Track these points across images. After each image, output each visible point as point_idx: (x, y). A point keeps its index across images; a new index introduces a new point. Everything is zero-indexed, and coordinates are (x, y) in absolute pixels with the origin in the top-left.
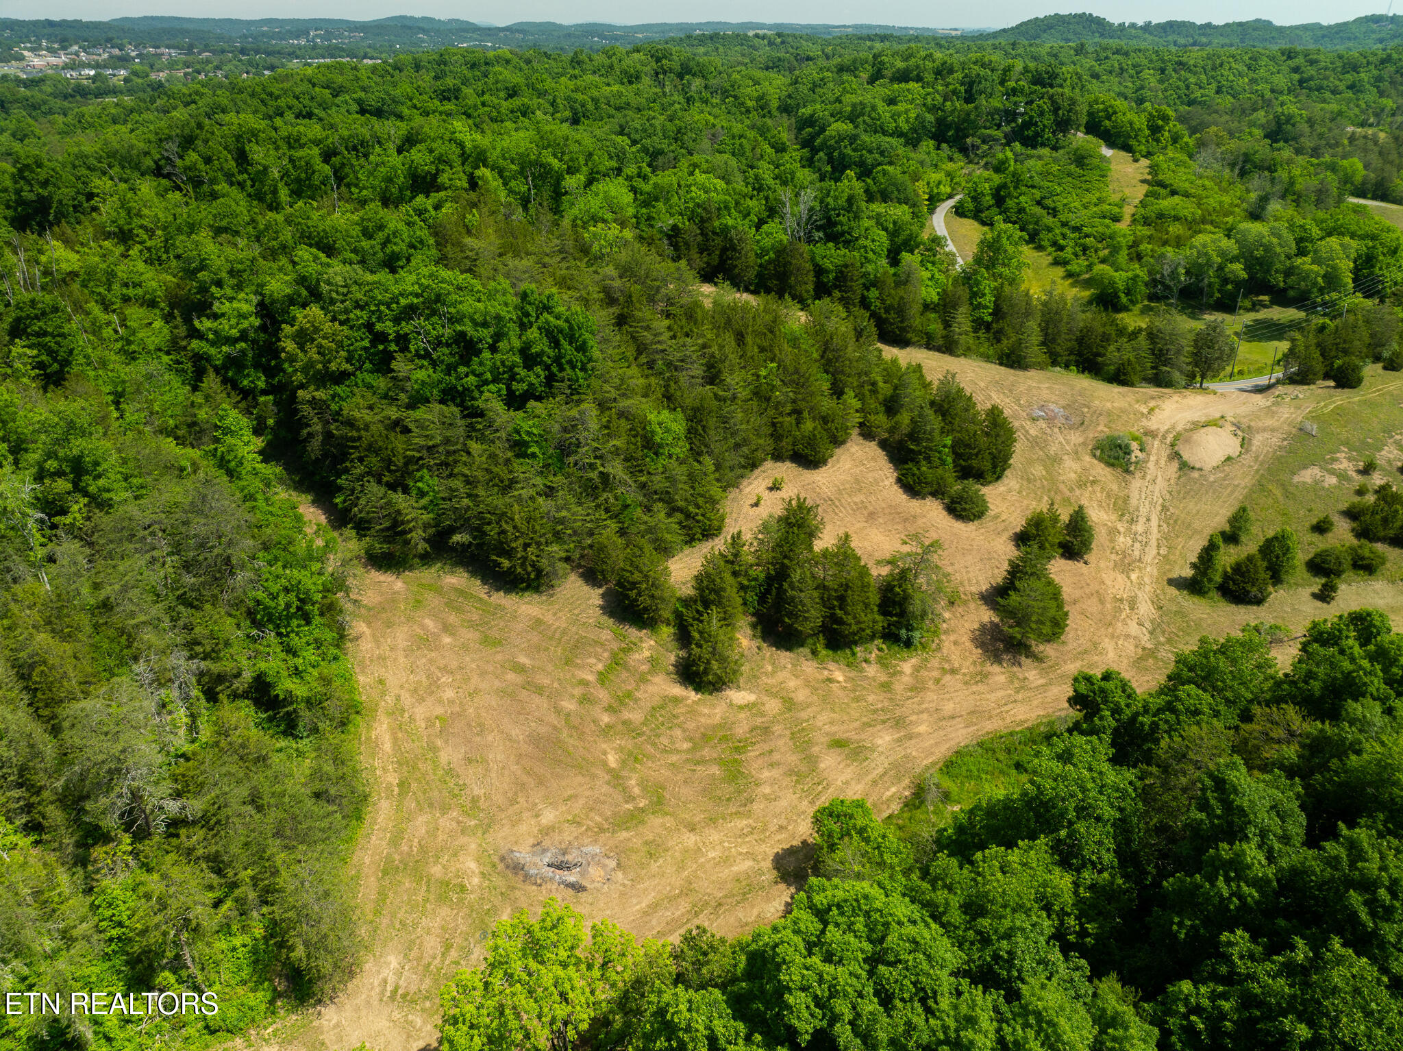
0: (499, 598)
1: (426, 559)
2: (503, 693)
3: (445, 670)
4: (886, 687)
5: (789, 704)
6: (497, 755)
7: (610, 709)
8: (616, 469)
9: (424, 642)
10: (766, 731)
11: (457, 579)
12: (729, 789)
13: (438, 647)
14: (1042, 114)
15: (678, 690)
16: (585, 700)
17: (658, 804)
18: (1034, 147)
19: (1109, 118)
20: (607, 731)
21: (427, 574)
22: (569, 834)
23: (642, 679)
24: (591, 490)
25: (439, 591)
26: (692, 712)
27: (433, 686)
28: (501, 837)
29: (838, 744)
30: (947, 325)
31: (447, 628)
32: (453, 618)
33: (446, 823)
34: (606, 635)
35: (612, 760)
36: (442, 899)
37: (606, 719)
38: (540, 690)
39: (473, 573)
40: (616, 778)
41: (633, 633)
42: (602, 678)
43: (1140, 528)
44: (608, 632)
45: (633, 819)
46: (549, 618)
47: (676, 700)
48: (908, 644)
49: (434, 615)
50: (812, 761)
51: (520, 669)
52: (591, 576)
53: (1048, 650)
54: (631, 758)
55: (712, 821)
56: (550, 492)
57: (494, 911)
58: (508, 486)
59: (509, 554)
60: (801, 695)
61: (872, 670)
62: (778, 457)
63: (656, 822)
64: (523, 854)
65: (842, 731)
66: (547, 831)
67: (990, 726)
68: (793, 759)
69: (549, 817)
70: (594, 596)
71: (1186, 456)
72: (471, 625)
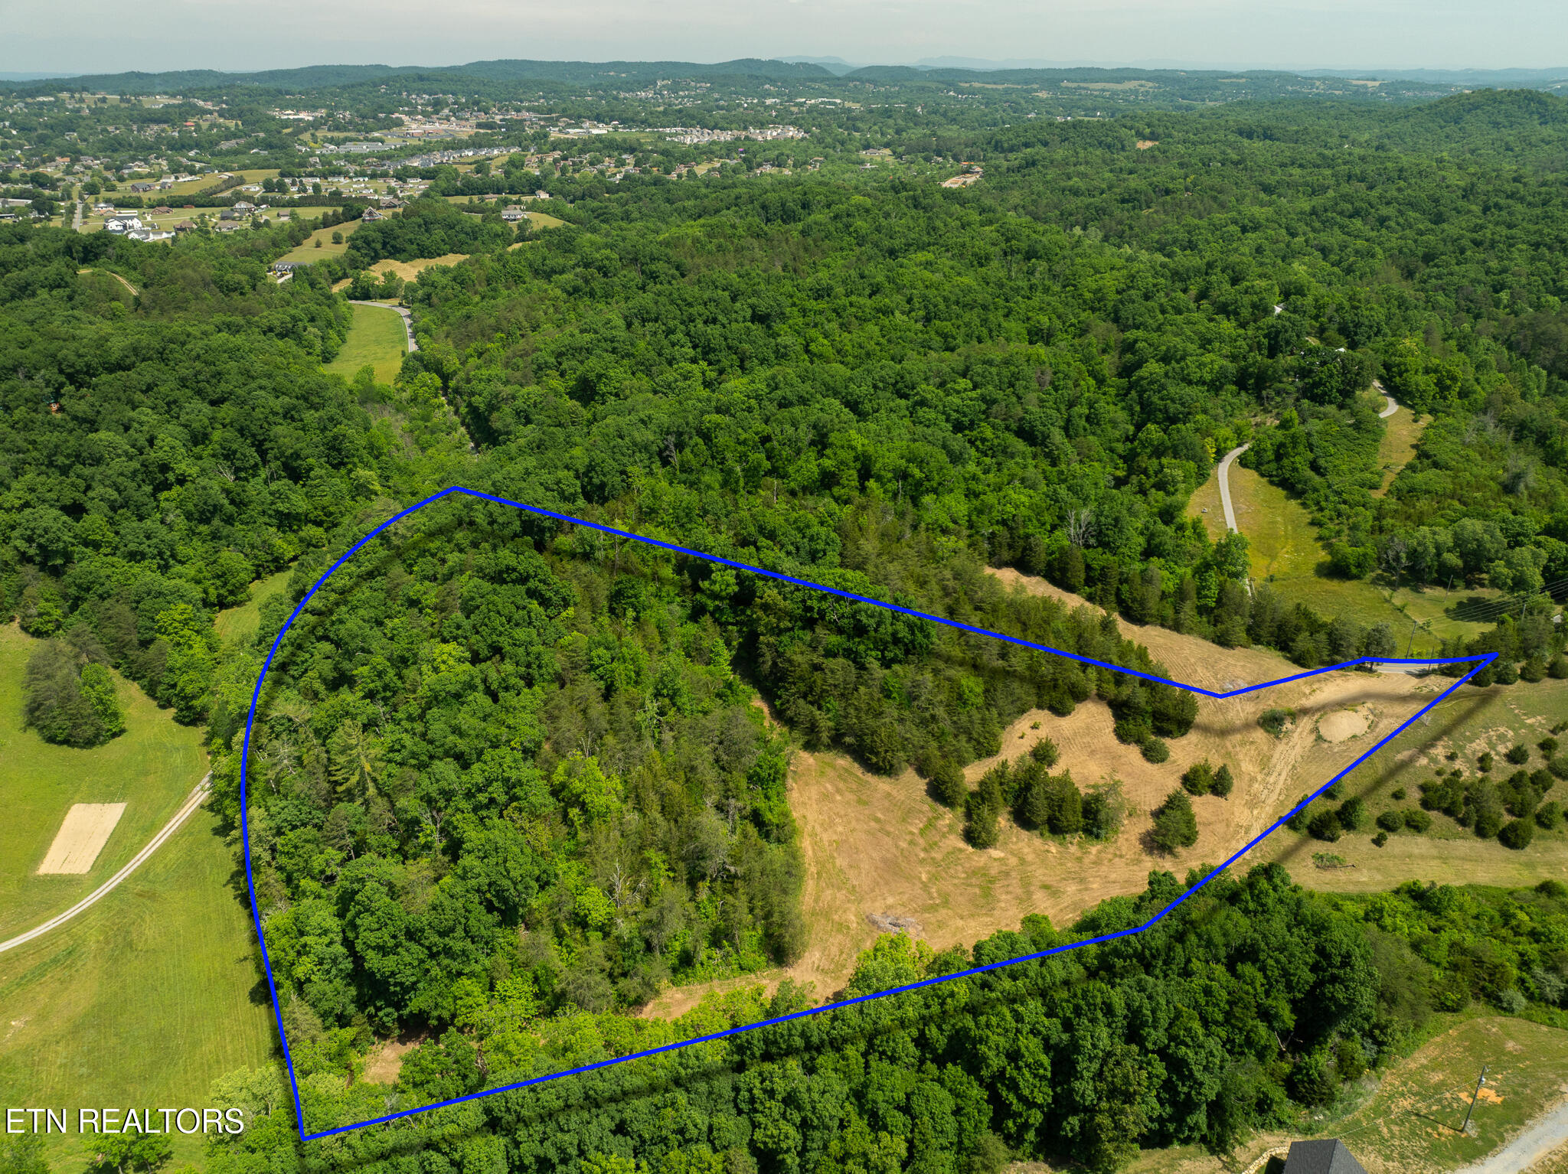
0: (870, 778)
1: (828, 747)
2: (868, 832)
3: (838, 814)
4: (1079, 859)
5: (1022, 861)
6: (865, 866)
7: (925, 850)
8: (940, 712)
9: (825, 797)
10: (1007, 874)
11: (845, 762)
12: (982, 901)
13: (834, 801)
15: (962, 845)
16: (912, 843)
17: (946, 903)
18: (1322, 404)
20: (922, 861)
21: (829, 756)
22: (899, 911)
23: (944, 836)
24: (924, 723)
25: (834, 768)
26: (969, 858)
27: (831, 824)
28: (866, 906)
29: (1045, 887)
30: (1177, 612)
31: (838, 791)
32: (841, 785)
33: (841, 895)
34: (926, 808)
35: (924, 877)
36: (839, 931)
37: (922, 855)
38: (888, 834)
39: (855, 760)
40: (925, 887)
41: (941, 809)
42: (922, 832)
43: (1271, 780)
44: (927, 805)
45: (933, 908)
46: (894, 793)
47: (961, 850)
48: (1097, 837)
49: (832, 783)
50: (1029, 894)
51: (878, 820)
52: (921, 772)
54: (934, 878)
55: (972, 916)
56: (901, 720)
57: (863, 940)
58: (879, 715)
59: (877, 754)
60: (1030, 858)
61: (1073, 849)
62: (1040, 707)
63: (943, 912)
64: (877, 917)
65: (1049, 880)
66: (889, 907)
68: (1019, 891)
69: (890, 901)
70: (922, 784)
71: (1322, 731)
72: (852, 791)
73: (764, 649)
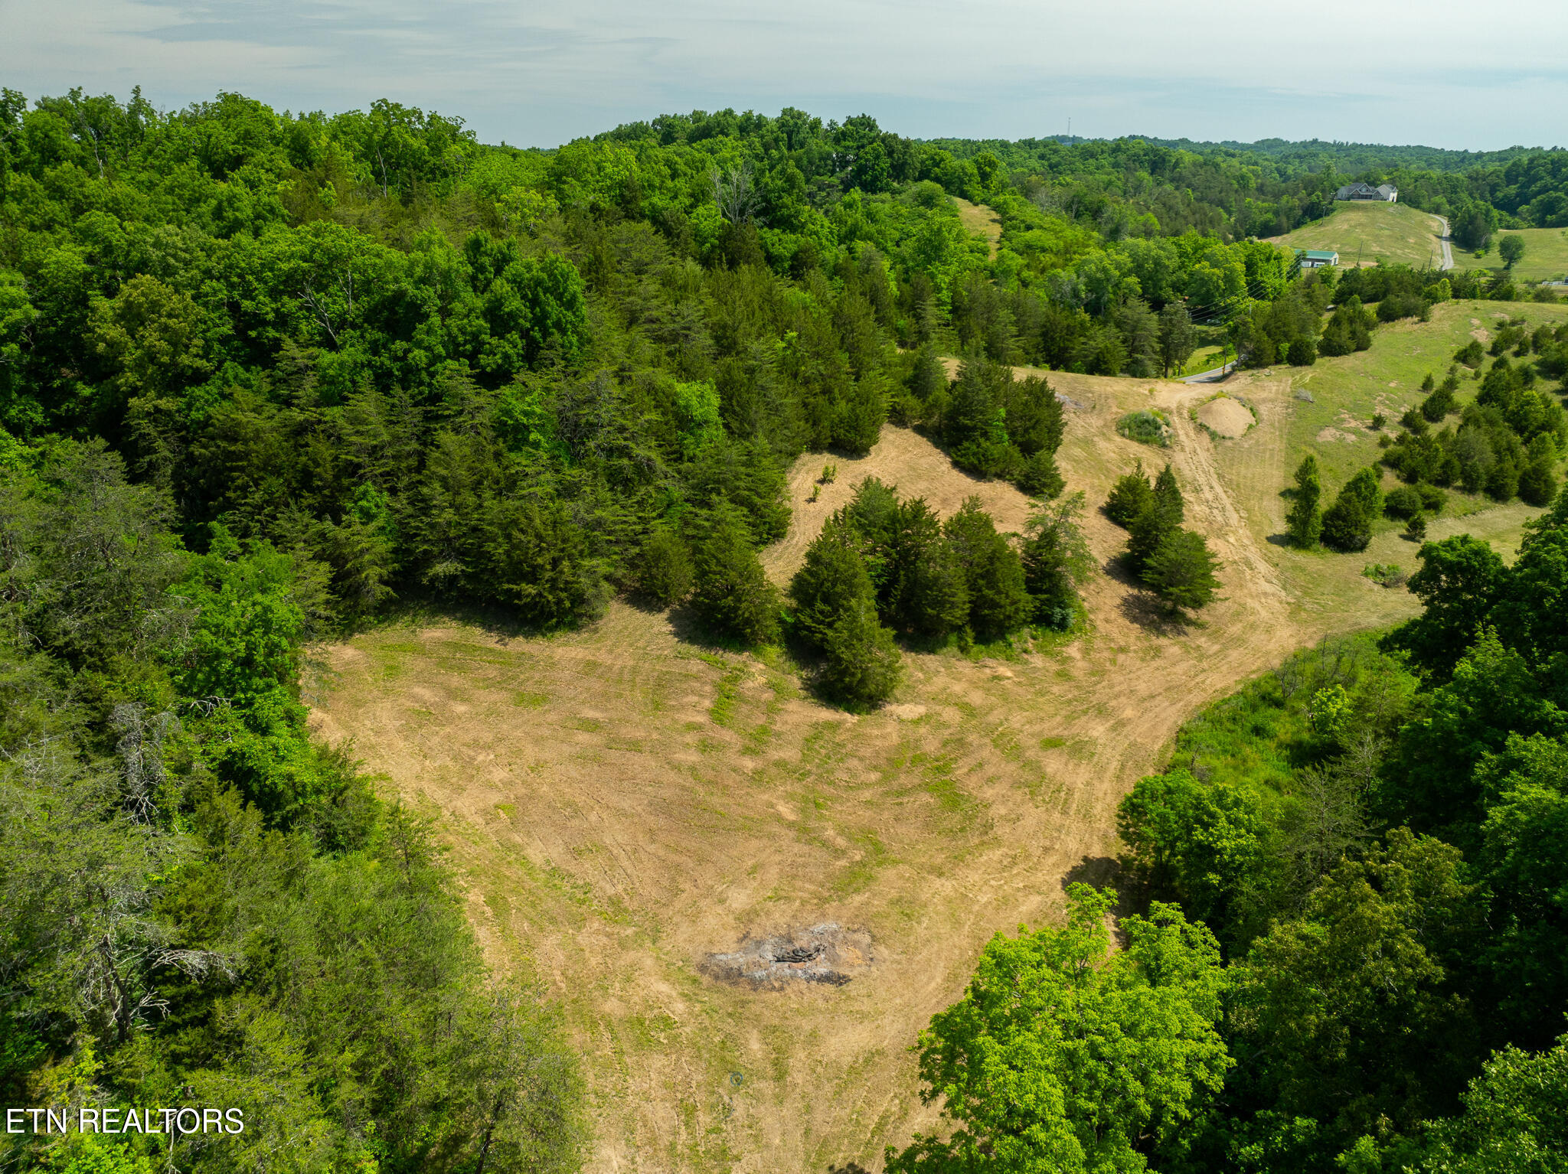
0: (518, 645)
1: (385, 611)
2: (581, 758)
3: (476, 744)
4: (1063, 675)
5: (969, 711)
6: (615, 836)
7: (746, 751)
9: (422, 717)
10: (961, 743)
11: (443, 632)
12: (955, 820)
13: (451, 720)
14: (877, 157)
15: (826, 714)
16: (705, 747)
17: (879, 853)
19: (937, 165)
20: (757, 778)
21: (396, 632)
22: (780, 916)
23: (771, 710)
24: (620, 482)
25: (420, 651)
26: (858, 737)
27: (469, 770)
28: (682, 939)
29: (1052, 744)
31: (452, 694)
32: (456, 680)
33: (591, 937)
34: (695, 666)
35: (786, 810)
36: (644, 1044)
37: (749, 764)
38: (635, 746)
39: (467, 620)
40: (804, 833)
41: (733, 659)
42: (717, 716)
43: (1208, 495)
44: (696, 660)
45: (855, 878)
46: (604, 657)
47: (833, 727)
48: (1063, 626)
49: (427, 682)
50: (1037, 768)
51: (592, 726)
52: (645, 597)
53: (1203, 614)
54: (811, 805)
55: (958, 859)
56: (568, 491)
57: (729, 1042)
58: (508, 486)
59: (533, 578)
60: (976, 698)
61: (1037, 660)
63: (890, 879)
64: (731, 955)
65: (1052, 727)
66: (747, 917)
67: (1196, 699)
68: (1012, 768)
69: (740, 899)
70: (659, 625)
72: (490, 684)
73: (147, 427)
